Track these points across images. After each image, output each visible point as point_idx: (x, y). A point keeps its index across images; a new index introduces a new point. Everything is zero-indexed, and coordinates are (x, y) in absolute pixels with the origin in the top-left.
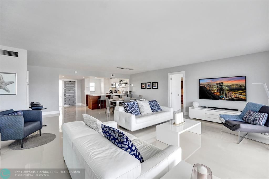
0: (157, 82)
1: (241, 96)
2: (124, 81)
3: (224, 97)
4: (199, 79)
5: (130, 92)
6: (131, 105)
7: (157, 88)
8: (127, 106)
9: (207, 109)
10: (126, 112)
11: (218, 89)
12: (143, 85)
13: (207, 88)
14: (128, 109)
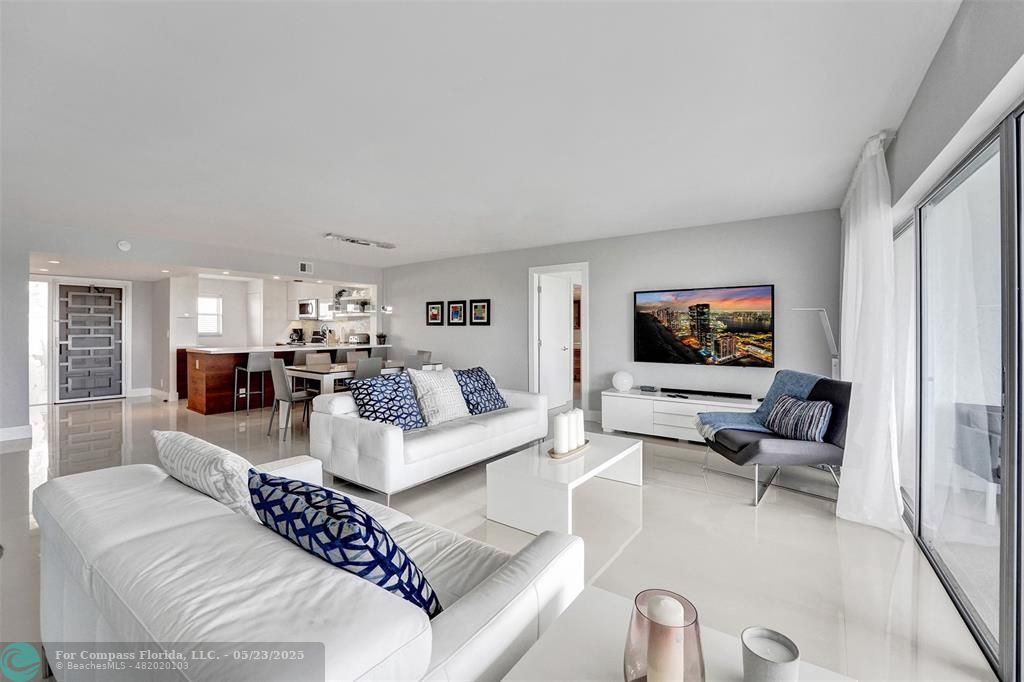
0: (488, 301)
1: (762, 351)
2: (355, 292)
3: (713, 354)
4: (635, 293)
5: (382, 338)
6: (383, 389)
7: (488, 323)
8: (369, 394)
9: (659, 396)
10: (362, 416)
11: (692, 327)
12: (435, 312)
13: (659, 322)
14: (372, 403)
